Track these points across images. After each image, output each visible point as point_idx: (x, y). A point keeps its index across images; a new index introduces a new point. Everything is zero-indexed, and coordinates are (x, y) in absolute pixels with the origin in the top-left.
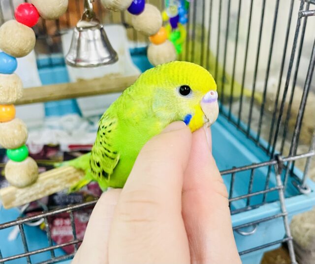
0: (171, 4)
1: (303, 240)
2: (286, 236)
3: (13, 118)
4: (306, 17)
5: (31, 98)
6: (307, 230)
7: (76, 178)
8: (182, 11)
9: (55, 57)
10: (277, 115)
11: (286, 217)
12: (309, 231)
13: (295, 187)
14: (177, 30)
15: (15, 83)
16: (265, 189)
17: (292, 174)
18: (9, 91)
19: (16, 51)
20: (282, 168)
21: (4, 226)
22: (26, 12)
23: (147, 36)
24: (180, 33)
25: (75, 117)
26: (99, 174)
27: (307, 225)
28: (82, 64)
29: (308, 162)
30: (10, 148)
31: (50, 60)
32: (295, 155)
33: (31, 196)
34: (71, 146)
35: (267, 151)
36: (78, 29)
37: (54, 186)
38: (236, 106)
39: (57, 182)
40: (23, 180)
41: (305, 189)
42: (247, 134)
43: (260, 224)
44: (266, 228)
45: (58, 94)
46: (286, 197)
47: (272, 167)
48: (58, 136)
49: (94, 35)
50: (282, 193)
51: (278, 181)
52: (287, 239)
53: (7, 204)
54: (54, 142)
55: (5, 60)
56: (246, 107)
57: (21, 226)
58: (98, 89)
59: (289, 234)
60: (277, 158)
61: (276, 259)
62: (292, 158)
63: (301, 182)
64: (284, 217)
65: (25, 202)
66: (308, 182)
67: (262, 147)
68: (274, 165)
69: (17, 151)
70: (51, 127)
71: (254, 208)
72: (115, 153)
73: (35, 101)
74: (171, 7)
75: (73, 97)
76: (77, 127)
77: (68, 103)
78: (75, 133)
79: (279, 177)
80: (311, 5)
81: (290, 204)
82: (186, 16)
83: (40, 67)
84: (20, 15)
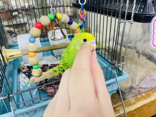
0: (80, 22)
1: (123, 90)
2: (118, 88)
3: (35, 56)
4: (120, 23)
5: (39, 51)
6: (124, 86)
7: (54, 74)
8: (83, 24)
9: (46, 39)
10: (113, 53)
11: (118, 82)
12: (125, 87)
13: (120, 73)
14: (82, 29)
15: (35, 45)
16: (111, 74)
17: (119, 70)
18: (33, 48)
19: (35, 36)
20: (116, 68)
21: (33, 89)
22: (38, 25)
23: (74, 31)
24: (83, 30)
25: (52, 56)
26: (62, 71)
27: (124, 85)
28: (56, 39)
29: (123, 66)
30: (33, 65)
31: (44, 39)
32: (119, 64)
33: (40, 80)
34: (51, 65)
35: (111, 63)
36: (54, 29)
37: (47, 76)
38: (100, 51)
39: (48, 75)
40: (38, 75)
41: (123, 74)
42: (104, 58)
43: (110, 85)
44: (112, 86)
45: (47, 49)
46: (117, 77)
47: (113, 68)
48: (47, 62)
49: (59, 31)
50: (116, 75)
51: (114, 72)
52: (119, 89)
53: (33, 82)
54: (46, 64)
55: (32, 39)
56: (103, 51)
57: (38, 88)
58: (59, 47)
59: (119, 88)
60: (114, 65)
61: (115, 96)
62: (119, 65)
63: (121, 72)
64: (117, 82)
65: (38, 81)
66: (124, 72)
67: (109, 62)
68: (113, 67)
69: (36, 66)
70: (45, 60)
71: (108, 80)
72: (67, 64)
73: (40, 52)
74: (80, 23)
75: (51, 50)
76: (53, 59)
77: (50, 52)
78: (52, 61)
79: (115, 70)
80: (121, 20)
81: (119, 78)
82: (84, 25)
83: (41, 42)
84: (37, 25)
